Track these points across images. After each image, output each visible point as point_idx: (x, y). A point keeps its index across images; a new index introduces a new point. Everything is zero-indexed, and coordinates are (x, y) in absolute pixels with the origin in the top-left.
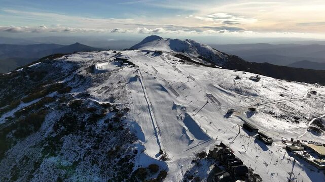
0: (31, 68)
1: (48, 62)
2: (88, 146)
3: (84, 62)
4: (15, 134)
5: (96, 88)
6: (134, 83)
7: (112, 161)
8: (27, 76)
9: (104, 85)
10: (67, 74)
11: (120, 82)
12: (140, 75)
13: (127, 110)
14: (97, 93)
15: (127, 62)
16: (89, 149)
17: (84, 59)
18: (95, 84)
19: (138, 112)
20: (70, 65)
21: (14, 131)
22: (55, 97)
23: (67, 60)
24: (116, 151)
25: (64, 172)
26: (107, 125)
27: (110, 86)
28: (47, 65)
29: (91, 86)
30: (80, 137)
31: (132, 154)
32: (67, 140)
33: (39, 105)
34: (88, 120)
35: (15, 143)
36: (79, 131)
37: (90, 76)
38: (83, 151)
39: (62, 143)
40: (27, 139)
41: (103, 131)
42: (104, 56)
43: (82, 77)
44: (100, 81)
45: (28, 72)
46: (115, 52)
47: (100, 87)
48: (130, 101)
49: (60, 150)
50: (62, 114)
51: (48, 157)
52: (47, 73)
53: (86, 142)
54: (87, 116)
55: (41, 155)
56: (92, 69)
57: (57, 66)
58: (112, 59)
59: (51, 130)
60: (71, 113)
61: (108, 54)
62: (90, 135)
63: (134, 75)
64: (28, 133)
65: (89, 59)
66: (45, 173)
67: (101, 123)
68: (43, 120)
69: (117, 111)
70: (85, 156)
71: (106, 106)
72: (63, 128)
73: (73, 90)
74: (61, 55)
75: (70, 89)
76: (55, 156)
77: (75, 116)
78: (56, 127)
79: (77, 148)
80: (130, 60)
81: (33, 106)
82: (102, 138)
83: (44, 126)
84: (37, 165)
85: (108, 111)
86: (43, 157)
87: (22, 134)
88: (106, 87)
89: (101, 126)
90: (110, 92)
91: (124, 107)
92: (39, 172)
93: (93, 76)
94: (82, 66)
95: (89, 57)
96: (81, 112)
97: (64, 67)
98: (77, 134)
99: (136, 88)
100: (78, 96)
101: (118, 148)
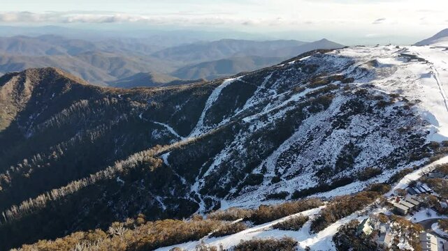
0: (302, 61)
1: (319, 56)
2: (376, 124)
3: (359, 57)
4: (308, 109)
5: (382, 81)
6: (427, 79)
7: (403, 136)
8: (300, 69)
9: (390, 79)
10: (342, 68)
11: (408, 77)
12: (435, 72)
13: (418, 101)
14: (382, 85)
15: (416, 59)
16: (377, 127)
17: (359, 55)
18: (379, 77)
19: (432, 104)
20: (343, 59)
21: (308, 107)
22: (339, 85)
23: (339, 54)
24: (407, 130)
25: (355, 139)
26: (396, 111)
27: (397, 80)
28: (318, 59)
29: (375, 79)
30: (368, 117)
31: (423, 133)
32: (355, 119)
33: (326, 91)
34: (375, 105)
35: (309, 116)
36: (367, 114)
37: (374, 70)
38: (371, 128)
39: (350, 120)
40: (318, 114)
41: (391, 115)
42: (383, 51)
43: (364, 70)
44: (385, 75)
45: (300, 65)
46: (397, 47)
47: (385, 80)
48: (422, 95)
49: (349, 125)
50: (349, 99)
51: (337, 129)
52: (318, 67)
53: (375, 121)
54: (374, 103)
55: (331, 127)
56: (374, 63)
57: (328, 60)
58: (395, 55)
59: (338, 110)
60: (357, 99)
61: (389, 50)
62: (378, 117)
63: (427, 72)
64: (319, 110)
65: (365, 54)
66: (337, 139)
67: (389, 109)
68: (331, 102)
69: (406, 101)
70: (374, 131)
71: (394, 96)
72: (349, 110)
73: (355, 81)
74: (332, 50)
75: (352, 80)
76: (345, 129)
77: (361, 101)
78: (343, 109)
79: (366, 125)
80: (419, 57)
81: (321, 91)
82: (390, 120)
83: (332, 107)
84: (328, 133)
85: (396, 100)
86: (334, 128)
87: (314, 111)
88: (392, 81)
89: (389, 111)
90: (398, 85)
91: (414, 99)
92: (331, 138)
93: (377, 69)
94: (359, 61)
95: (364, 52)
96: (367, 99)
97: (336, 62)
98: (365, 115)
99: (429, 84)
100: (363, 86)
101: (408, 128)
